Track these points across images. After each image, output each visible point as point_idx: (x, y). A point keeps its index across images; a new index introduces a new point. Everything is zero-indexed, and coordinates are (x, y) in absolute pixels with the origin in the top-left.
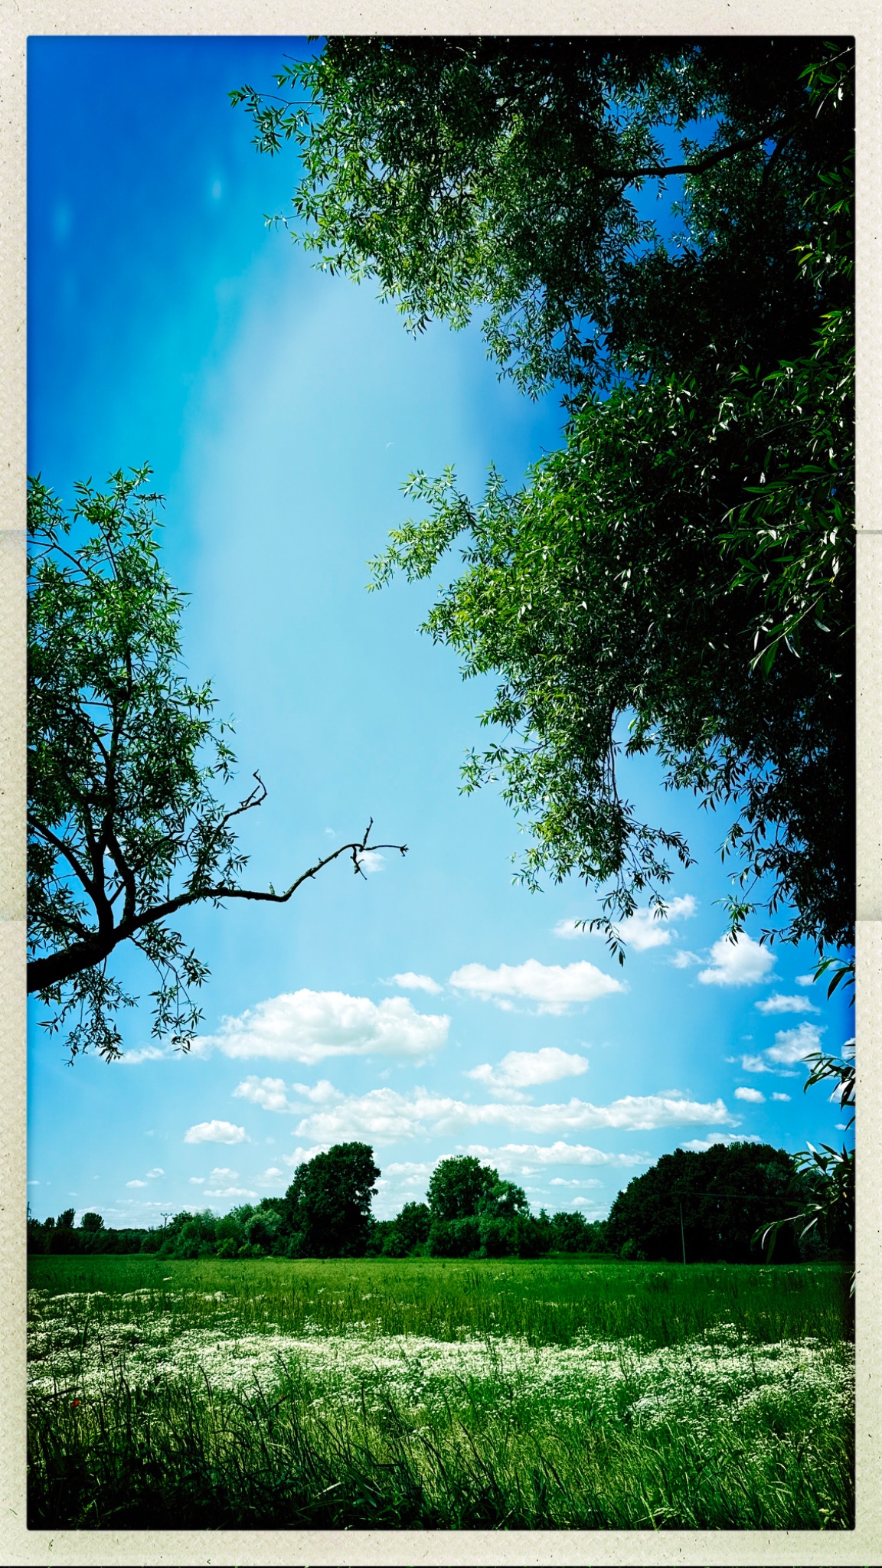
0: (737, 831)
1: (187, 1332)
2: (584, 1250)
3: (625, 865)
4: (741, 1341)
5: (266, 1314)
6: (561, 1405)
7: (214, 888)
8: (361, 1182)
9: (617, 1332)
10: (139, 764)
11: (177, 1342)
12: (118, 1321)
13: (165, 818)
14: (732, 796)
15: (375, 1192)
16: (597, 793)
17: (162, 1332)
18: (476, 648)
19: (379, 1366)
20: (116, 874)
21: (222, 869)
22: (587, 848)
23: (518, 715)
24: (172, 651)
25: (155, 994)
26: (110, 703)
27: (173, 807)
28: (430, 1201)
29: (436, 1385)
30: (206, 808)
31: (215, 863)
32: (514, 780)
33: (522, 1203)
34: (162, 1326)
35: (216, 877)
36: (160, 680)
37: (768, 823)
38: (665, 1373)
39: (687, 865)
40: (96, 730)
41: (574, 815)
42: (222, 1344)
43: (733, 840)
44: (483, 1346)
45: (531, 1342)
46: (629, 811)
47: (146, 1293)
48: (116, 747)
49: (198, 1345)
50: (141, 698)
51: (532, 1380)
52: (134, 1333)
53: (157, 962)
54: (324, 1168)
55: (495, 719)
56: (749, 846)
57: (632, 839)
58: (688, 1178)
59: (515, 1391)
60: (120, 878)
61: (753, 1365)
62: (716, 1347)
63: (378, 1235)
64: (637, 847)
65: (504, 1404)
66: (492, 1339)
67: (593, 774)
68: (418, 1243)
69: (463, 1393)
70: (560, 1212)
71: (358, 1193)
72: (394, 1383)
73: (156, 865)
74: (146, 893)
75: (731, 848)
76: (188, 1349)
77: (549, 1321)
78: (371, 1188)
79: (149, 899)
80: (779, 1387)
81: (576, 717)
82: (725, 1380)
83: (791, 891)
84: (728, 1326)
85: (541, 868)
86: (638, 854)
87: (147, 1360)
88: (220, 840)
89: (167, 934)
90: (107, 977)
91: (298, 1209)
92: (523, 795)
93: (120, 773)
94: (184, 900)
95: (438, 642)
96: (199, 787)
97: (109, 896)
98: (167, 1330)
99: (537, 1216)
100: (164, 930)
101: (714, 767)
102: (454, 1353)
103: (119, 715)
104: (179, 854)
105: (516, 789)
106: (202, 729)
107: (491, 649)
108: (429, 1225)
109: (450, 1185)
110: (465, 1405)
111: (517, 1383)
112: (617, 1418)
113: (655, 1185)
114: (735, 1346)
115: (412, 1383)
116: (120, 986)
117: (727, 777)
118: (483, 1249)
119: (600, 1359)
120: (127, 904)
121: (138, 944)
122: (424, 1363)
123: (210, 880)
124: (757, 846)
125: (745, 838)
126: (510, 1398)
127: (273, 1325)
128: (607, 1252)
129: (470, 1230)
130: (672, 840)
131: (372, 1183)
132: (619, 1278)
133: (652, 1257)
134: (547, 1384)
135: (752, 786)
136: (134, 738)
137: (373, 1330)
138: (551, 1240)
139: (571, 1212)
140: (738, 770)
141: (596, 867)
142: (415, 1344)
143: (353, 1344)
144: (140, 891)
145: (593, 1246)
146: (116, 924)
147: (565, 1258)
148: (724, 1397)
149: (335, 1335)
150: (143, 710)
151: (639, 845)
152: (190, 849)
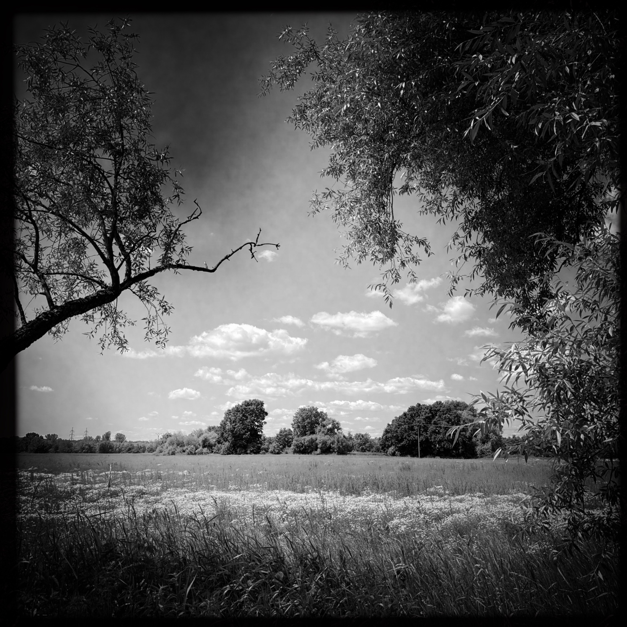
0: (457, 236)
1: (169, 489)
2: (369, 451)
3: (396, 255)
4: (445, 494)
5: (210, 480)
6: (355, 522)
7: (174, 264)
8: (258, 418)
9: (384, 489)
10: (130, 194)
11: (165, 494)
12: (134, 484)
13: (146, 224)
14: (455, 217)
15: (265, 423)
16: (383, 216)
17: (157, 489)
18: (319, 132)
19: (265, 504)
20: (120, 254)
21: (178, 253)
22: (376, 246)
23: (341, 171)
24: (146, 129)
25: (144, 319)
26: (112, 158)
27: (150, 218)
28: (293, 427)
29: (294, 513)
30: (169, 220)
31: (174, 250)
32: (338, 208)
33: (339, 429)
34: (157, 487)
35: (175, 257)
36: (140, 146)
37: (473, 233)
38: (407, 508)
39: (429, 256)
40: (105, 174)
41: (369, 227)
42: (187, 495)
43: (454, 241)
44: (317, 495)
45: (341, 493)
46: (399, 226)
47: (148, 472)
48: (117, 183)
49: (175, 495)
50: (130, 156)
51: (341, 511)
52: (143, 490)
53: (145, 302)
54: (239, 412)
55: (328, 173)
56: (462, 244)
57: (401, 241)
58: (423, 417)
59: (332, 516)
60: (123, 257)
61: (450, 505)
62: (433, 496)
63: (267, 444)
64: (403, 246)
65: (328, 521)
66: (322, 492)
67: (382, 206)
68: (287, 447)
69: (307, 517)
70: (358, 433)
71: (256, 423)
72: (272, 512)
73: (142, 251)
74: (137, 266)
75: (453, 246)
76: (170, 497)
77: (351, 484)
78: (263, 421)
79: (139, 269)
80: (462, 514)
81: (373, 172)
82: (436, 511)
83: (483, 269)
84: (439, 487)
85: (350, 256)
86: (403, 250)
87: (149, 502)
88: (176, 238)
89: (149, 288)
90: (118, 310)
91: (226, 432)
92: (343, 217)
93: (120, 198)
94: (158, 270)
95: (298, 128)
96: (164, 208)
97: (116, 266)
98: (159, 488)
99: (347, 435)
100: (148, 286)
101: (446, 200)
102: (303, 498)
103: (117, 164)
104: (154, 245)
105: (339, 213)
106: (165, 175)
107: (327, 132)
108: (292, 439)
109: (303, 420)
110: (307, 522)
111: (334, 512)
112: (382, 528)
113: (406, 421)
114: (442, 496)
115: (282, 512)
116: (126, 315)
117: (453, 206)
118: (319, 450)
119: (375, 502)
120: (127, 270)
121: (134, 293)
122: (288, 503)
123: (171, 259)
124: (466, 244)
125: (460, 240)
126: (330, 519)
127: (213, 486)
128: (381, 452)
129: (312, 441)
130: (422, 242)
131: (264, 419)
132: (386, 464)
133: (403, 454)
134: (349, 513)
135: (466, 212)
136: (126, 179)
137: (263, 487)
138: (353, 446)
139: (363, 433)
140: (459, 203)
141: (381, 256)
142: (284, 494)
143: (253, 494)
144: (134, 264)
145: (374, 449)
146: (121, 281)
147: (360, 455)
148: (435, 519)
149: (244, 490)
150: (131, 162)
151: (404, 245)
152: (160, 242)
